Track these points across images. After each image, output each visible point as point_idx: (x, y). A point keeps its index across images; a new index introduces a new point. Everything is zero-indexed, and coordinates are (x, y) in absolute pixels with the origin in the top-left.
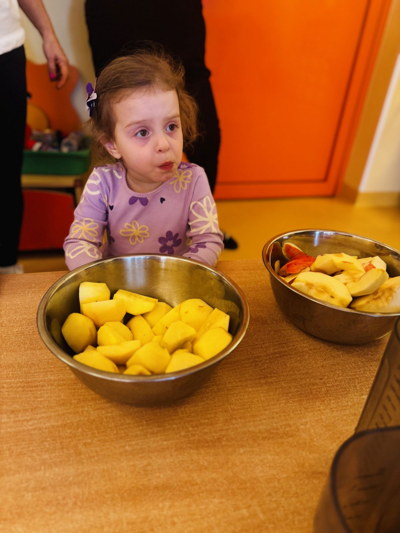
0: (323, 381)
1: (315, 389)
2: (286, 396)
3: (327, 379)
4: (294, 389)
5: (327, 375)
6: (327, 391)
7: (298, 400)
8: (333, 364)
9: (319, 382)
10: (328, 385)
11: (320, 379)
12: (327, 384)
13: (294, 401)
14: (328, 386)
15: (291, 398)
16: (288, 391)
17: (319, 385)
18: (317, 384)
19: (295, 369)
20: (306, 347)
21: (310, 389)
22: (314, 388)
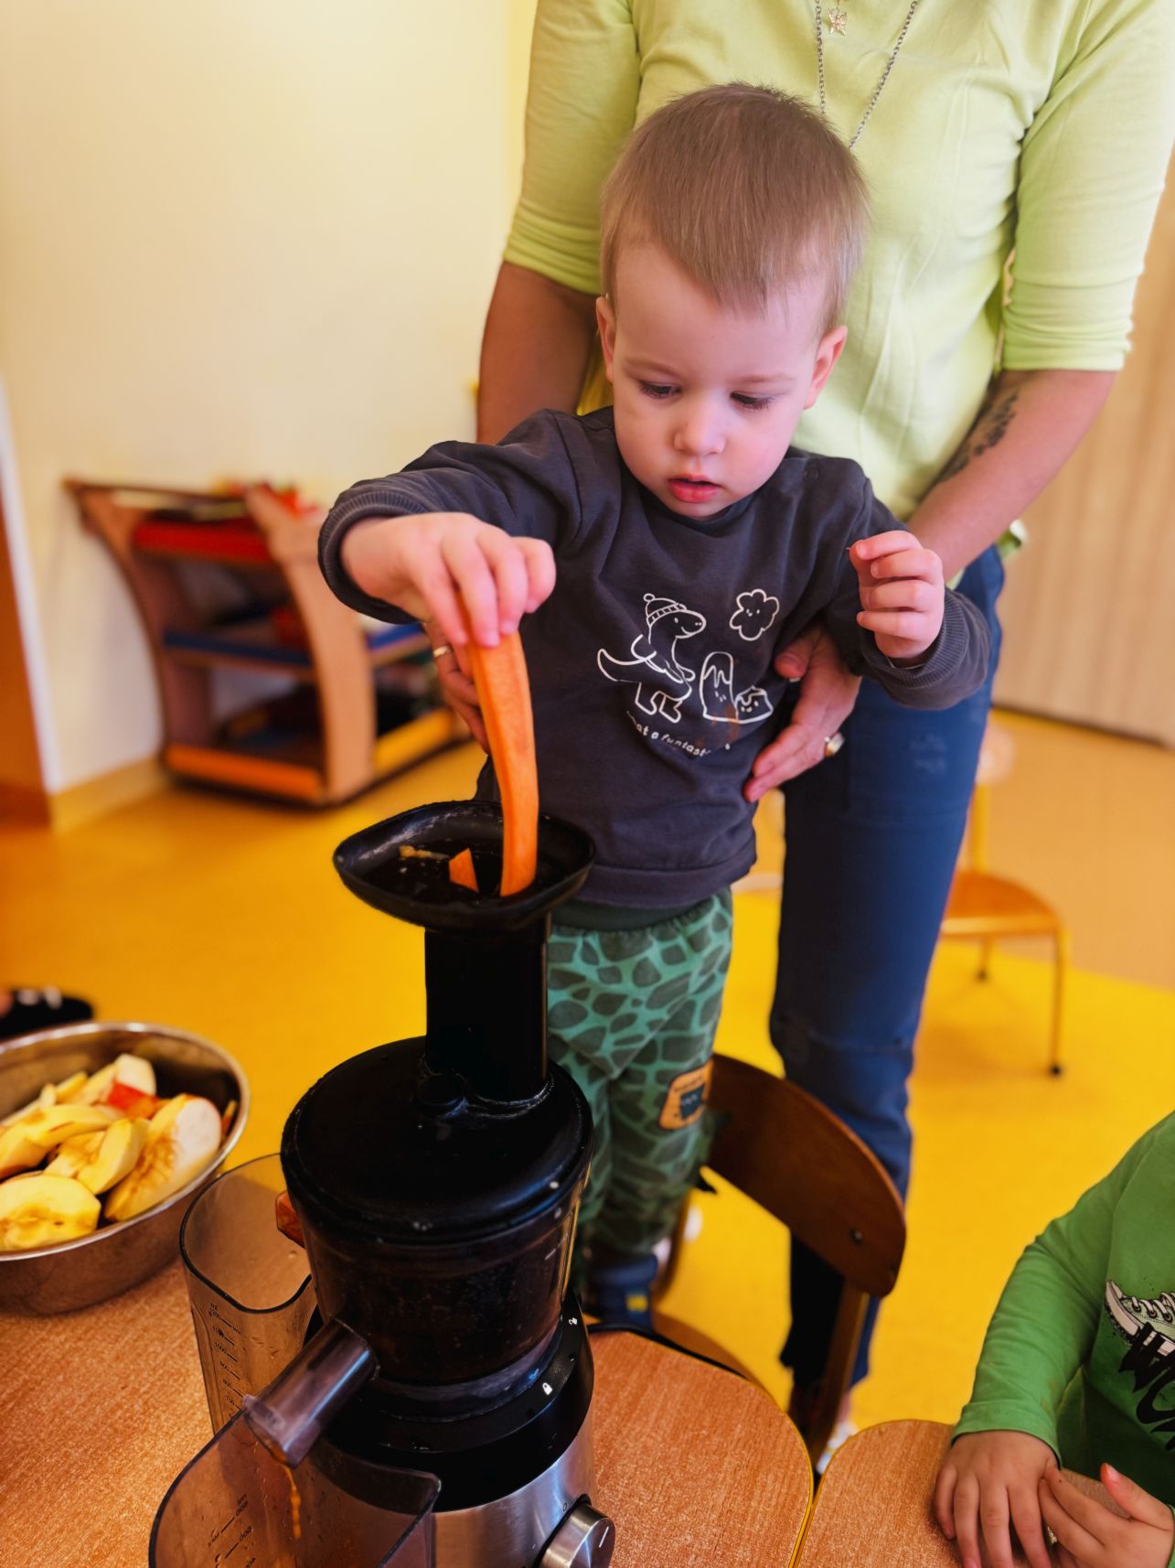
0: (129, 1389)
1: (120, 1418)
2: (66, 1481)
3: (136, 1378)
4: (76, 1452)
5: (134, 1370)
6: (146, 1403)
7: (95, 1468)
8: (135, 1337)
9: (123, 1397)
10: (143, 1389)
11: (123, 1388)
12: (139, 1390)
13: (87, 1478)
14: (144, 1393)
15: (77, 1477)
16: (66, 1467)
17: (125, 1404)
18: (119, 1406)
19: (61, 1408)
20: (66, 1340)
21: (111, 1426)
22: (116, 1418)
